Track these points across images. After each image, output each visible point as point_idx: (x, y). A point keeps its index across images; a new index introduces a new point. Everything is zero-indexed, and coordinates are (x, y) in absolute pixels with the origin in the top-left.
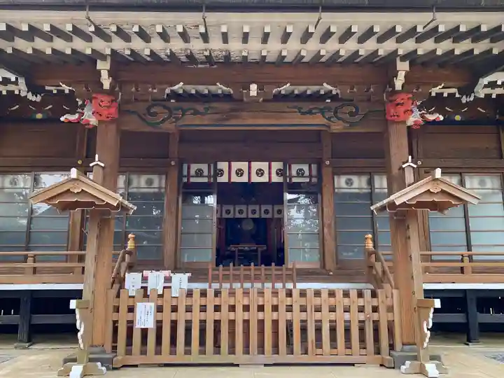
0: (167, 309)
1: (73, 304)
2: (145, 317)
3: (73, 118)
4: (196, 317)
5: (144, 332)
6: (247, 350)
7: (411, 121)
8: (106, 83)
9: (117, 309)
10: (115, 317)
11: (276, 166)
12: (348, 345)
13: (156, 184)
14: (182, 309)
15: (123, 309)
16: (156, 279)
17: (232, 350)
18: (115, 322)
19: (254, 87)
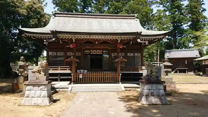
0: (84, 75)
1: (72, 74)
2: (81, 76)
3: (68, 46)
5: (81, 78)
8: (74, 41)
11: (101, 51)
12: (110, 80)
13: (79, 54)
14: (86, 75)
15: (78, 75)
17: (93, 81)
18: (76, 77)
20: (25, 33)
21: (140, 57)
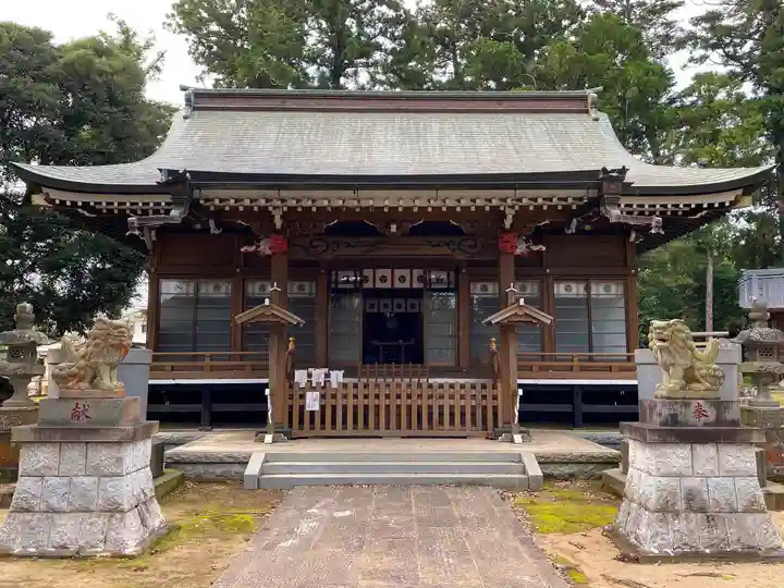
0: (329, 396)
1: (267, 392)
2: (312, 402)
3: (251, 249)
4: (351, 402)
5: (312, 413)
6: (388, 428)
7: (518, 251)
8: (278, 223)
9: (291, 397)
10: (290, 402)
11: (417, 273)
12: (463, 423)
13: (307, 290)
14: (339, 397)
15: (296, 397)
16: (318, 375)
17: (377, 426)
18: (291, 407)
19: (394, 228)
20: (45, 190)
21: (622, 304)
